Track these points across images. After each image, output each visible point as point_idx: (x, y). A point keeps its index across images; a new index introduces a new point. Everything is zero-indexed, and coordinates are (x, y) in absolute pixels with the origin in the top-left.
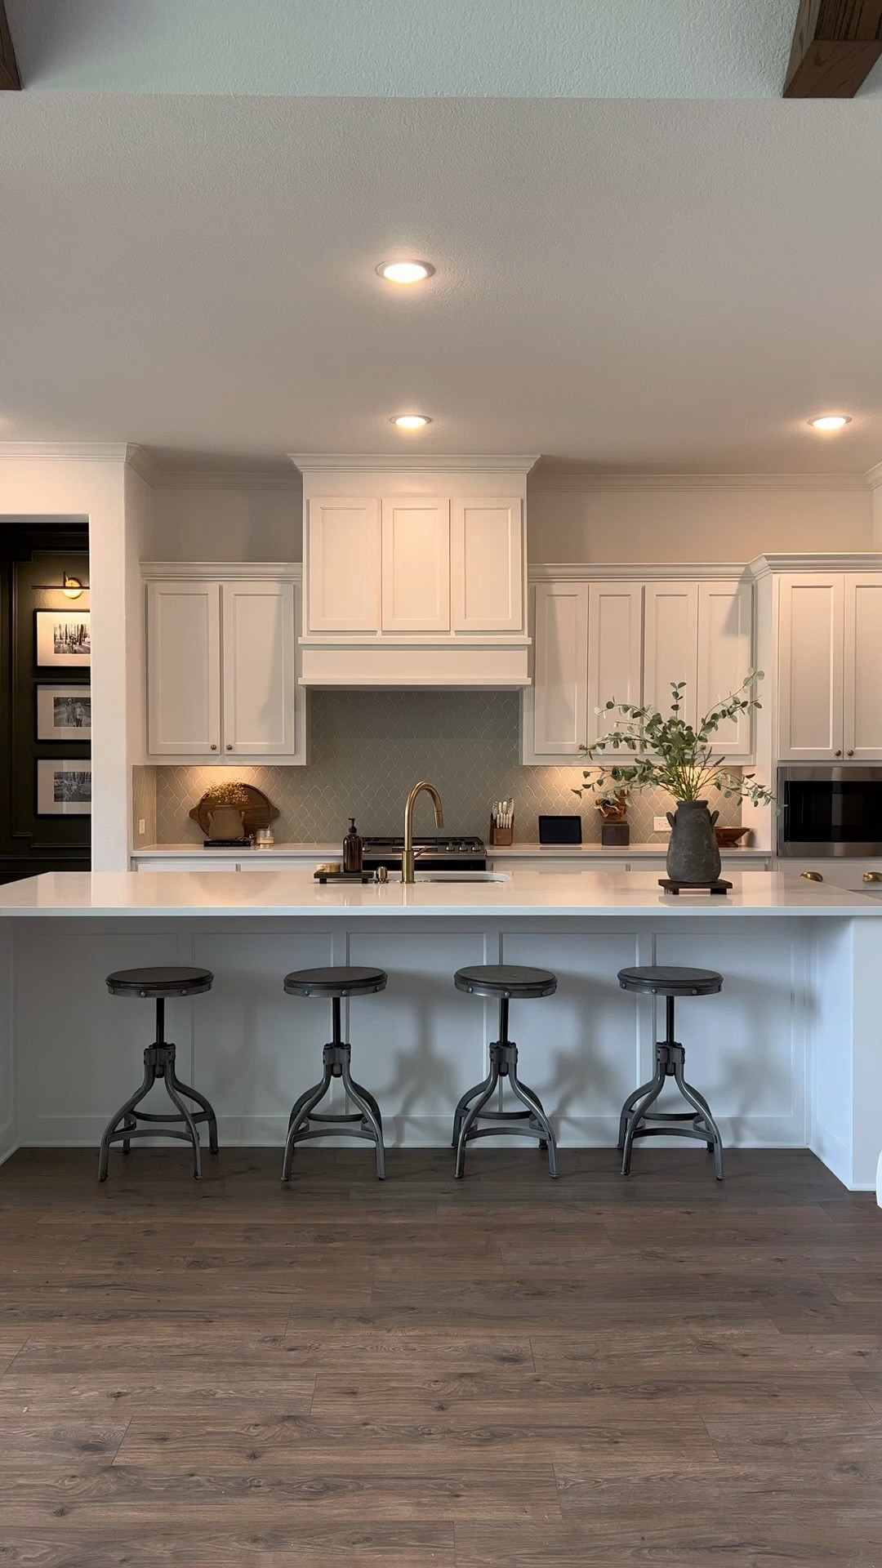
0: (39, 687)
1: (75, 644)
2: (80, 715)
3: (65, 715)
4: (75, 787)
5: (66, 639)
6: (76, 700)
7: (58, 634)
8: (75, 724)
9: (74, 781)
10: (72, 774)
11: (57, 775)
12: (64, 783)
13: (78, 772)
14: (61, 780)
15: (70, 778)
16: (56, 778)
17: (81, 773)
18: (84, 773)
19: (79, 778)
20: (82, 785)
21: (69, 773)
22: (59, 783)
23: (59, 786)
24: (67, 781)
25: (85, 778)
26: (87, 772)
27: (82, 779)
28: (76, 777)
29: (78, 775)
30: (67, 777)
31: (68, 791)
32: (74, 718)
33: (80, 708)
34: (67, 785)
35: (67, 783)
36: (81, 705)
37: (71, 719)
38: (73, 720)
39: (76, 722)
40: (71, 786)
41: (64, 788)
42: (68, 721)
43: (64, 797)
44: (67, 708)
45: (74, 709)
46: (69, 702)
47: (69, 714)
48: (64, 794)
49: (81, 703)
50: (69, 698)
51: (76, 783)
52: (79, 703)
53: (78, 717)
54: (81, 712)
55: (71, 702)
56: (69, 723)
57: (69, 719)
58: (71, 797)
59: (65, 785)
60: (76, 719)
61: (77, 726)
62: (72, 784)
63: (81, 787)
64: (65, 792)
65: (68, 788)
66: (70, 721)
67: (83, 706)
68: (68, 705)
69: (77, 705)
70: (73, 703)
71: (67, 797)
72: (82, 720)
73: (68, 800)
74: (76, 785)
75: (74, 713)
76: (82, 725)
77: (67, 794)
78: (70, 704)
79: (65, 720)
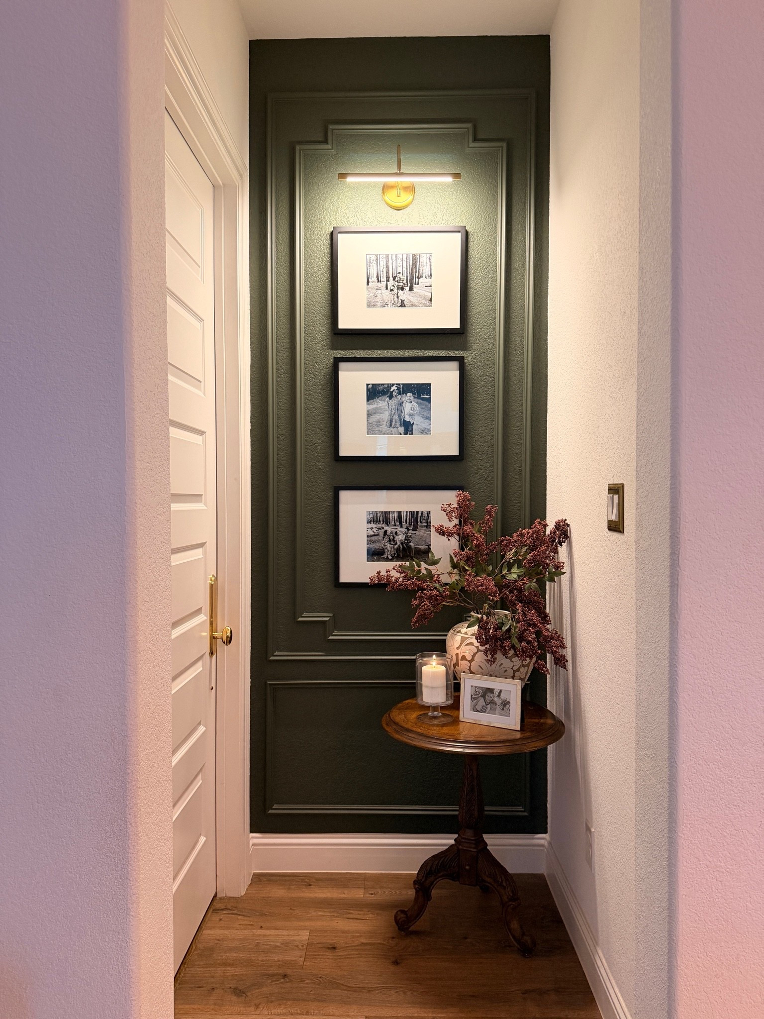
0: (342, 365)
1: (402, 289)
2: (410, 415)
3: (386, 416)
4: (401, 537)
5: (388, 281)
6: (406, 389)
7: (373, 272)
8: (402, 429)
9: (400, 526)
10: (396, 515)
11: (372, 516)
12: (383, 531)
13: (407, 512)
14: (378, 525)
15: (393, 521)
16: (369, 522)
17: (412, 513)
18: (417, 512)
19: (408, 521)
20: (414, 532)
21: (391, 513)
22: (375, 530)
23: (374, 535)
24: (388, 526)
25: (419, 521)
26: (422, 512)
27: (413, 524)
28: (404, 519)
29: (407, 515)
30: (389, 520)
31: (390, 544)
32: (400, 420)
33: (411, 402)
34: (388, 533)
35: (389, 529)
36: (412, 398)
37: (396, 422)
38: (398, 424)
39: (404, 426)
40: (395, 535)
41: (383, 538)
42: (391, 425)
43: (383, 553)
44: (389, 403)
45: (401, 404)
46: (393, 391)
47: (393, 413)
48: (384, 549)
49: (414, 394)
50: (393, 385)
51: (404, 530)
52: (409, 394)
53: (407, 419)
54: (413, 409)
55: (395, 392)
56: (392, 429)
57: (391, 421)
58: (395, 554)
59: (385, 532)
60: (404, 421)
61: (406, 433)
62: (396, 532)
63: (411, 537)
64: (385, 545)
65: (389, 539)
66: (393, 425)
67: (416, 399)
68: (391, 397)
69: (407, 398)
70: (400, 393)
71: (389, 553)
72: (413, 423)
73: (390, 558)
74: (404, 534)
75: (402, 412)
76: (414, 431)
77: (389, 549)
78: (394, 396)
79: (385, 423)
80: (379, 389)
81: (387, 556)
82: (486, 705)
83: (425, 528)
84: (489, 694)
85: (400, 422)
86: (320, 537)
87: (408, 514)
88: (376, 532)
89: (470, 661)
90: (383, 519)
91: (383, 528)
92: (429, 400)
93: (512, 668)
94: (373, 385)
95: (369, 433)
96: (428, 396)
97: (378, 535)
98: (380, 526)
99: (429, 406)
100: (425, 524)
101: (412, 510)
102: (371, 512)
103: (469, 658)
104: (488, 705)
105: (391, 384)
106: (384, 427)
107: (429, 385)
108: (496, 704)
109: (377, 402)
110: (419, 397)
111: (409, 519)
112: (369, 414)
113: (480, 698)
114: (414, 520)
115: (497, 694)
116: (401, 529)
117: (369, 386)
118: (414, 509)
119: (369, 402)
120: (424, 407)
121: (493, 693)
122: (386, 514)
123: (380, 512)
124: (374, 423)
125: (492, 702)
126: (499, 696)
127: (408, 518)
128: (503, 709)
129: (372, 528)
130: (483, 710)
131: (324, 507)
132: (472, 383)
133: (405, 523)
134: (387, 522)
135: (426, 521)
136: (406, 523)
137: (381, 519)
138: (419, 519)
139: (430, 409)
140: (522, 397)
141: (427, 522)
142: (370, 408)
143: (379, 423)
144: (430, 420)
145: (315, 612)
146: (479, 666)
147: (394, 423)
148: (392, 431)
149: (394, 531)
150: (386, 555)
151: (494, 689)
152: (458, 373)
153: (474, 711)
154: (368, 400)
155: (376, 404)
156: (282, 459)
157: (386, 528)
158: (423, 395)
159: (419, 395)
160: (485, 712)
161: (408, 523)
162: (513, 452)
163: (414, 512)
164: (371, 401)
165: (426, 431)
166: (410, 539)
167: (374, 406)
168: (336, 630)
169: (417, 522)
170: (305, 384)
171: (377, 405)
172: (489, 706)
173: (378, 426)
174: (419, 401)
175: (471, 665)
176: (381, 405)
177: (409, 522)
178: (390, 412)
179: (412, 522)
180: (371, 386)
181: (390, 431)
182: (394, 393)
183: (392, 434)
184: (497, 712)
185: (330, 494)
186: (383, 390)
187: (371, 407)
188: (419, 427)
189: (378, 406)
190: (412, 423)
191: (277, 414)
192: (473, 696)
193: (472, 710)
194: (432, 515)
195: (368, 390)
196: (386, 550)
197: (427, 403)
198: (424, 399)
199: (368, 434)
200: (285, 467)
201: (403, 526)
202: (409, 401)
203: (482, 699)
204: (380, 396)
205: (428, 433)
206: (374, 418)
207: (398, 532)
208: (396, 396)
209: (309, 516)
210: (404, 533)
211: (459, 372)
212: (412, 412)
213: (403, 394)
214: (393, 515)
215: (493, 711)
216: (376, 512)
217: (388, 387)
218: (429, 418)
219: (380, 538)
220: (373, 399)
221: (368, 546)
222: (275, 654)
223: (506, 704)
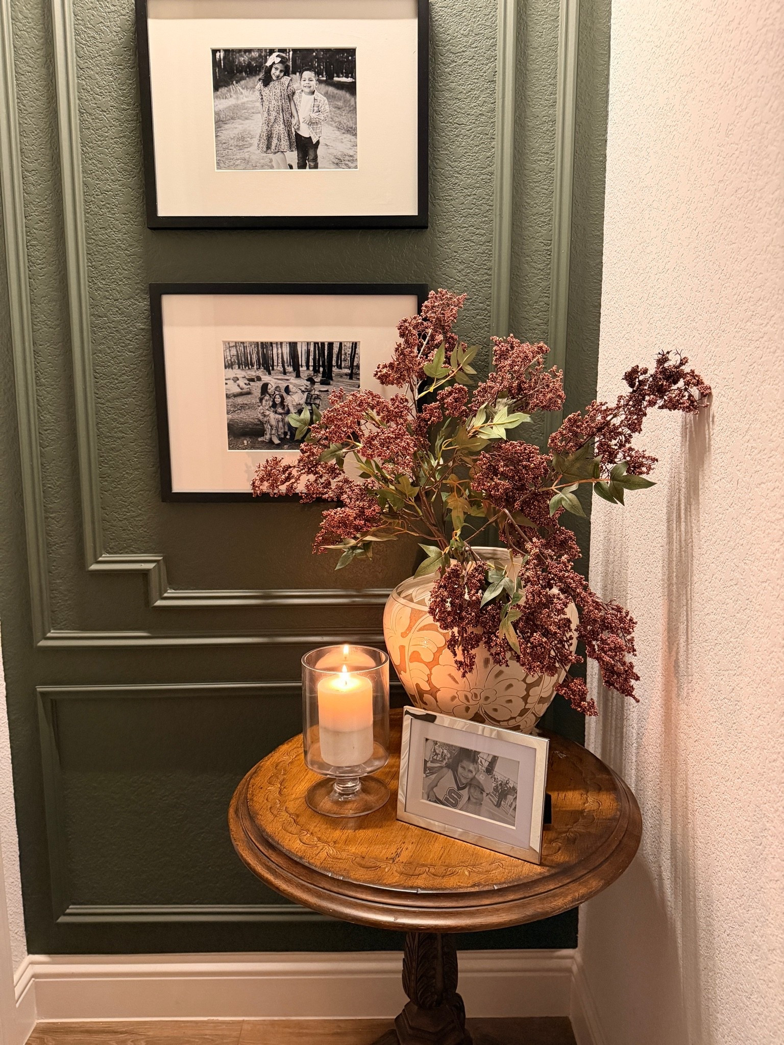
2: (312, 123)
3: (256, 126)
6: (300, 60)
8: (293, 156)
9: (294, 374)
10: (286, 350)
11: (234, 352)
12: (260, 384)
13: (308, 344)
14: (249, 372)
15: (280, 365)
16: (229, 366)
17: (319, 346)
18: (331, 345)
19: (311, 363)
20: (324, 388)
21: (274, 345)
22: (242, 382)
23: (241, 394)
24: (270, 374)
25: (334, 363)
26: (341, 344)
27: (321, 369)
28: (302, 360)
29: (308, 352)
30: (270, 362)
31: (276, 413)
32: (289, 135)
33: (313, 93)
34: (271, 389)
35: (272, 381)
36: (314, 83)
37: (279, 140)
38: (285, 144)
39: (298, 148)
40: (285, 395)
41: (261, 400)
42: (268, 147)
43: (262, 433)
44: (264, 93)
45: (290, 96)
46: (271, 66)
47: (272, 118)
48: (262, 423)
49: (318, 73)
50: (272, 51)
51: (303, 383)
52: (307, 74)
53: (305, 132)
54: (316, 109)
55: (277, 69)
56: (271, 156)
57: (269, 138)
58: (285, 434)
59: (265, 387)
60: (297, 135)
61: (302, 166)
62: (288, 387)
63: (318, 397)
64: (265, 416)
65: (274, 401)
66: (273, 147)
67: (323, 86)
68: (267, 81)
69: (303, 83)
70: (286, 72)
71: (273, 432)
72: (318, 142)
73: (277, 441)
74: (303, 392)
75: (292, 115)
76: (319, 160)
77: (273, 423)
78: (274, 78)
79: (255, 141)
80: (240, 62)
81: (271, 439)
82: (459, 789)
83: (347, 380)
84: (465, 763)
85: (290, 139)
86: (128, 397)
87: (312, 349)
88: (244, 386)
89: (430, 665)
90: (259, 359)
91: (259, 379)
92: (351, 88)
93: (524, 680)
94: (227, 51)
95: (222, 165)
96: (350, 80)
97: (249, 393)
98: (253, 373)
99: (352, 103)
100: (348, 371)
101: (319, 340)
102: (231, 345)
103: (428, 658)
104: (464, 788)
105: (266, 50)
106: (255, 151)
107: (352, 52)
108: (482, 791)
109: (236, 92)
110: (329, 82)
111: (314, 359)
112: (220, 122)
113: (445, 770)
114: (324, 362)
115: (486, 764)
116: (298, 381)
117: (218, 54)
118: (324, 335)
119: (218, 93)
120: (340, 104)
121: (477, 763)
122: (265, 347)
123: (251, 343)
124: (231, 142)
125: (473, 784)
126: (489, 770)
127: (311, 358)
128: (498, 805)
129: (236, 379)
130: (451, 801)
131: (131, 331)
132: (448, 50)
133: (304, 368)
134: (266, 364)
135: (348, 363)
136: (308, 369)
137: (254, 360)
138: (334, 358)
139: (354, 110)
140: (554, 85)
141: (352, 367)
142: (221, 107)
143: (242, 141)
144: (355, 135)
145: (127, 553)
146: (450, 675)
147: (275, 141)
148: (271, 161)
149: (283, 385)
150: (268, 437)
151: (479, 753)
152: (414, 23)
153: (429, 799)
154: (216, 89)
155: (234, 96)
156: (36, 226)
157: (266, 378)
158: (338, 76)
159: (330, 76)
160: (454, 806)
161: (311, 368)
162: (535, 211)
163: (323, 344)
164: (223, 90)
165: (345, 161)
166: (317, 401)
167: (231, 102)
168: (171, 588)
169: (331, 366)
170: (76, 52)
171: (237, 98)
172: (465, 793)
173: (241, 148)
174: (331, 89)
175: (431, 674)
176: (245, 100)
177: (314, 366)
178: (266, 115)
179: (319, 366)
180: (222, 54)
181: (267, 160)
182: (273, 71)
183: (272, 167)
184: (484, 808)
185: (144, 304)
186: (250, 63)
187: (224, 104)
188: (331, 151)
189: (239, 102)
190: (314, 141)
191: (20, 124)
192: (429, 764)
193: (426, 796)
194: (361, 350)
195: (216, 63)
196: (267, 427)
197: (348, 95)
198: (340, 86)
199: (219, 167)
200: (43, 244)
201: (301, 374)
202: (307, 90)
203: (449, 774)
204: (243, 79)
205: (350, 164)
206: (232, 130)
207: (291, 386)
208: (278, 77)
209: (100, 351)
210: (303, 389)
211: (416, 21)
212: (314, 115)
213: (294, 73)
214: (280, 351)
215: (475, 805)
216: (243, 343)
217: (260, 56)
218: (352, 131)
219: (254, 399)
220: (227, 84)
221: (230, 416)
222: (49, 635)
223: (505, 792)
